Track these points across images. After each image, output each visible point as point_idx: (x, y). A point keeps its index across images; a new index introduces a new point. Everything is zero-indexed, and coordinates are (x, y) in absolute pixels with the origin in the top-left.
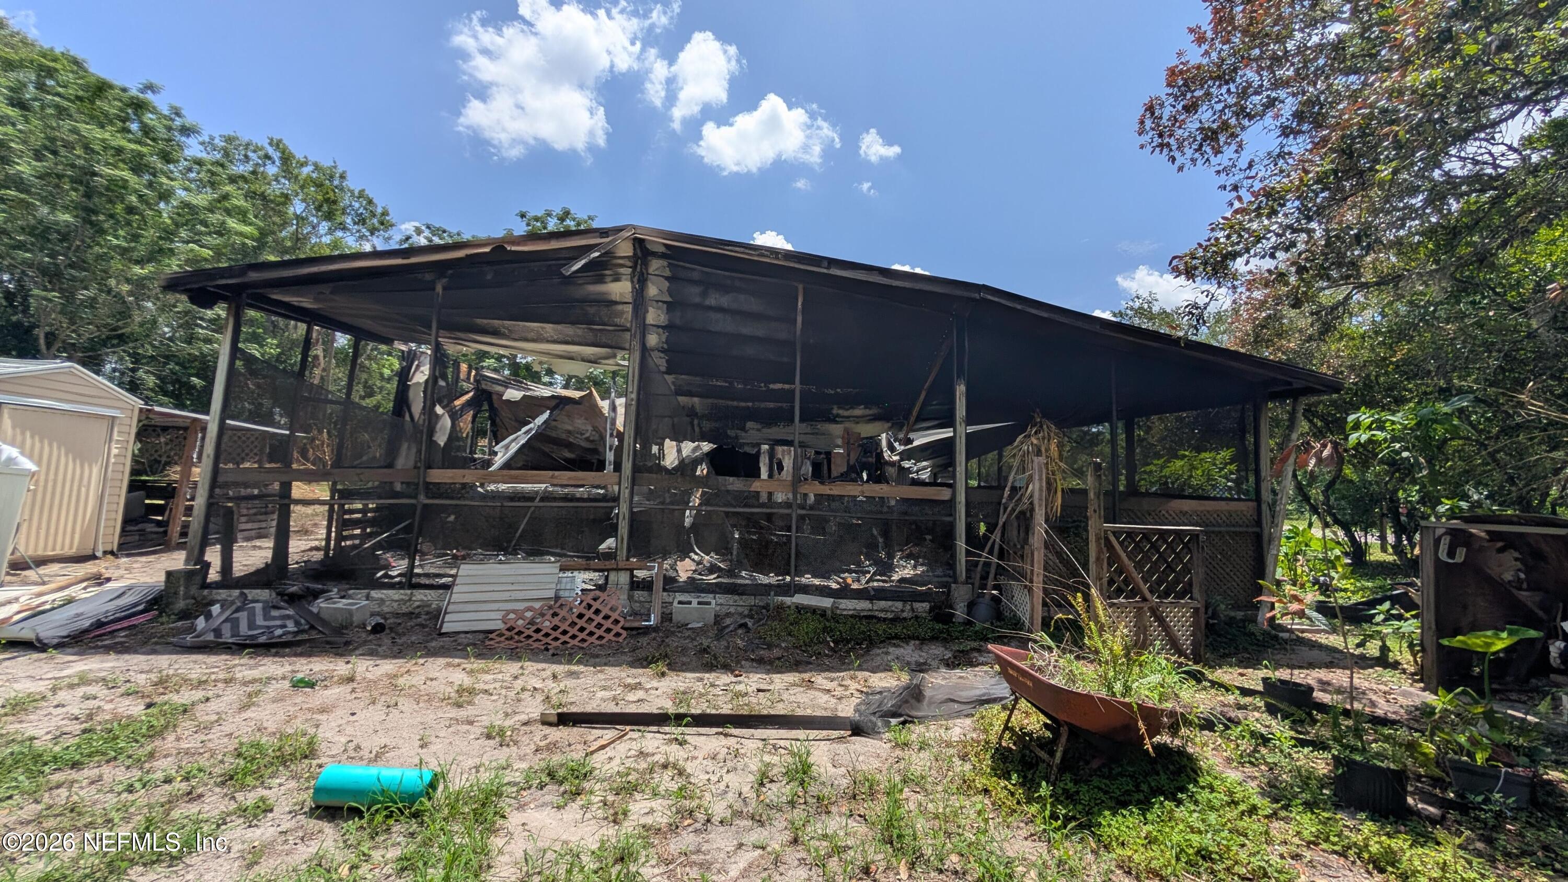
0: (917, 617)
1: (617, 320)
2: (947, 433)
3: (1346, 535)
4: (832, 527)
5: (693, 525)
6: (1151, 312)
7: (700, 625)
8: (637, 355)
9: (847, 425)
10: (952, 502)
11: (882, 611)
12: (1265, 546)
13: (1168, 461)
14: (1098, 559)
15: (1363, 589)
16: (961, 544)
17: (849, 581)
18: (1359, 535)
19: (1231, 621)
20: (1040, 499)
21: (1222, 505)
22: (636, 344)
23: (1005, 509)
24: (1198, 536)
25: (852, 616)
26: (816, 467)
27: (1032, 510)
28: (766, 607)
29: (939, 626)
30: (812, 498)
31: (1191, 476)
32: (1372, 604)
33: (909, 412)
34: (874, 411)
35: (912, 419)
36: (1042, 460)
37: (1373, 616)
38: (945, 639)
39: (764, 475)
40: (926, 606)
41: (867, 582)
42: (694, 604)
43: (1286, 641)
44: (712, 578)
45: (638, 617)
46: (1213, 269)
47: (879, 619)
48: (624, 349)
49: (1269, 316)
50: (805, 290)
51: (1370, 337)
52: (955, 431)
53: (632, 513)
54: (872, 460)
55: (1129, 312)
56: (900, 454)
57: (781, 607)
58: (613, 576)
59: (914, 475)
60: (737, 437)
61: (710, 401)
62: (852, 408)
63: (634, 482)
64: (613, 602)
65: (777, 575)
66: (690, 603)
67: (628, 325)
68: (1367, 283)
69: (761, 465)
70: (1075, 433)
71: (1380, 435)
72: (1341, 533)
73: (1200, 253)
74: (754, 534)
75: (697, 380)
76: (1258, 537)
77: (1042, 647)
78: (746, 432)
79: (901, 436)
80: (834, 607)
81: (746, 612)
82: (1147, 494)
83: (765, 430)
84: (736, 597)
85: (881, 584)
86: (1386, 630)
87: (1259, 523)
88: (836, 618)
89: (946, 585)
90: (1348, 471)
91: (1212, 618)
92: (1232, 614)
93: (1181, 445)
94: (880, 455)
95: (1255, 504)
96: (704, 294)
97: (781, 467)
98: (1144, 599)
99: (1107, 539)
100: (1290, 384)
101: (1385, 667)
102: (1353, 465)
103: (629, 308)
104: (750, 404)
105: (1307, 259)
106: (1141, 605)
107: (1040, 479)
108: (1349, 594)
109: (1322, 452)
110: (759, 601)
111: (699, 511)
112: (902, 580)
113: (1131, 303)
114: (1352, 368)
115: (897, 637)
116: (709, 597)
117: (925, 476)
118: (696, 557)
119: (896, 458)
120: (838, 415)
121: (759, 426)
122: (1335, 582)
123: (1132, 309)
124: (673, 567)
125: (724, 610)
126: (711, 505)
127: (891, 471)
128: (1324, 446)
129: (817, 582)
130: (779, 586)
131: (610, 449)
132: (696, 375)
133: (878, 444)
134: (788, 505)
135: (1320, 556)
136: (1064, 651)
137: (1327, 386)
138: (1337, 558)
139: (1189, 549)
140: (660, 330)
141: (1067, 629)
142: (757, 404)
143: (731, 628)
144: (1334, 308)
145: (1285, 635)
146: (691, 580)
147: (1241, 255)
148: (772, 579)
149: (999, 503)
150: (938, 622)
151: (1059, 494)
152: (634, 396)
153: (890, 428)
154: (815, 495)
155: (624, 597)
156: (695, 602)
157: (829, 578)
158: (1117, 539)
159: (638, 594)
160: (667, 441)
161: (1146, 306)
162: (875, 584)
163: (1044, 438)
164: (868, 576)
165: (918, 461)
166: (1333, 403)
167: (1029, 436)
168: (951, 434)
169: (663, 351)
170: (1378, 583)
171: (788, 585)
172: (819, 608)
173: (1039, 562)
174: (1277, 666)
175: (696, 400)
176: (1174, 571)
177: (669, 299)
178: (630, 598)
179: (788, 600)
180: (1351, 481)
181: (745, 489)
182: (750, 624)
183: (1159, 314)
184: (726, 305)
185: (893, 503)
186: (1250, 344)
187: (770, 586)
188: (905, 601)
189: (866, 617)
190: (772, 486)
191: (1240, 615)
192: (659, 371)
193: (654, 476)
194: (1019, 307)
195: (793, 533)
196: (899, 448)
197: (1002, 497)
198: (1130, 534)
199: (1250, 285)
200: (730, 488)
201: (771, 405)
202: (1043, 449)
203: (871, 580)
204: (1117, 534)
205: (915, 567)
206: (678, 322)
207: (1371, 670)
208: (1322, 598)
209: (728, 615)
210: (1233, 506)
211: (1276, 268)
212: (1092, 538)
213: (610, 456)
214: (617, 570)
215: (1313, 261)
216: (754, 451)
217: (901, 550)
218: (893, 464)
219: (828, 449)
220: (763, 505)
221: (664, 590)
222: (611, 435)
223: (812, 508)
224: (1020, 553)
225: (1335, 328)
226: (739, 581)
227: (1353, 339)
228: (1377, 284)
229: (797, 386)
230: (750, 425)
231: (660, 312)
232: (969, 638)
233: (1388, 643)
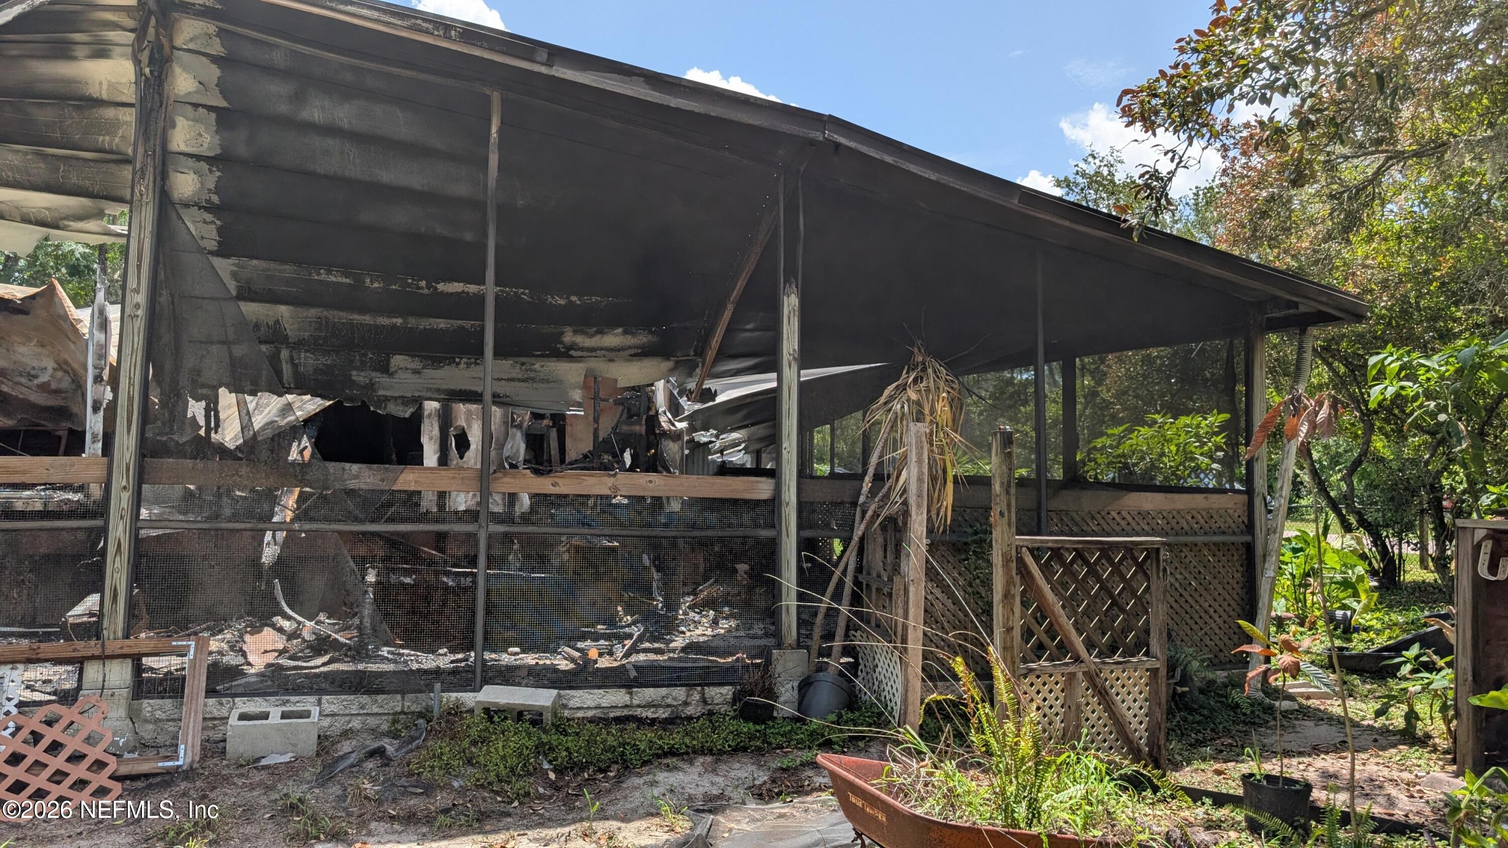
0: (711, 713)
1: (104, 140)
2: (766, 382)
3: (1375, 543)
4: (562, 555)
5: (280, 561)
6: (1112, 182)
7: (286, 758)
8: (148, 215)
9: (593, 364)
10: (774, 504)
11: (649, 705)
12: (1258, 560)
13: (1130, 431)
14: (1007, 595)
15: (1391, 626)
16: (789, 579)
17: (593, 654)
18: (1391, 542)
19: (1209, 688)
20: (919, 496)
21: (1198, 500)
22: (146, 191)
23: (864, 513)
24: (1158, 550)
25: (591, 721)
26: (535, 442)
27: (906, 514)
28: (425, 714)
29: (747, 727)
30: (525, 501)
31: (1163, 454)
32: (1399, 648)
33: (705, 341)
34: (643, 339)
35: (711, 354)
36: (923, 428)
37: (1398, 666)
38: (759, 749)
39: (431, 457)
40: (725, 692)
41: (627, 655)
42: (275, 717)
43: (1285, 714)
44: (319, 664)
45: (151, 753)
46: (1182, 116)
47: (640, 722)
48: (121, 200)
49: (1271, 198)
50: (503, 101)
51: (1407, 236)
52: (780, 380)
53: (137, 542)
54: (640, 429)
55: (1080, 180)
56: (691, 418)
57: (456, 712)
58: (93, 672)
59: (716, 457)
60: (371, 386)
61: (313, 312)
62: (601, 332)
63: (141, 478)
64: (90, 724)
65: (452, 651)
66: (265, 716)
67: (130, 151)
68: (1403, 152)
69: (424, 440)
70: (989, 382)
71: (1411, 388)
72: (1367, 540)
73: (1163, 87)
74: (407, 572)
75: (288, 270)
76: (1249, 548)
77: (908, 752)
78: (391, 375)
79: (692, 385)
80: (559, 705)
81: (385, 727)
82: (1099, 484)
83: (429, 373)
84: (365, 699)
85: (652, 656)
86: (1414, 687)
87: (1250, 527)
88: (561, 726)
89: (765, 653)
90: (1379, 444)
91: (1181, 683)
92: (1210, 676)
93: (1150, 401)
94: (653, 421)
95: (1245, 497)
96: (298, 98)
97: (463, 444)
98: (1077, 659)
99: (1020, 561)
100: (1296, 305)
101: (1411, 745)
102: (1387, 436)
103: (129, 116)
104: (399, 321)
105: (1312, 109)
106: (1071, 669)
107: (920, 461)
108: (1372, 635)
109: (1316, 414)
110: (411, 703)
111: (292, 536)
112: (692, 647)
113: (1082, 165)
114: (1385, 284)
115: (672, 752)
116: (308, 703)
117: (737, 457)
118: (286, 624)
119: (682, 425)
120: (573, 346)
121: (416, 364)
122: (1355, 617)
123: (1084, 175)
124: (237, 648)
125: (339, 725)
126: (312, 520)
127: (671, 449)
128: (1320, 404)
129: (530, 659)
130: (454, 672)
131: (96, 409)
132: (284, 262)
133: (650, 401)
134: (472, 515)
135: (1338, 577)
136: (942, 756)
137: (1347, 312)
138: (1360, 579)
139: (1145, 574)
140: (204, 166)
141: (947, 718)
142: (412, 322)
143: (353, 759)
144: (1360, 189)
145: (1286, 705)
146: (274, 670)
147: (1221, 96)
148: (444, 660)
149: (854, 504)
150: (746, 720)
151: (950, 486)
152: (141, 298)
153: (672, 371)
154: (533, 496)
155: (117, 713)
156: (275, 713)
157: (555, 651)
158: (1037, 559)
159: (148, 706)
160: (223, 391)
161: (1105, 172)
162: (642, 657)
163: (928, 390)
164: (628, 643)
165: (722, 431)
166: (1360, 336)
167: (903, 388)
168: (774, 384)
169: (209, 208)
170: (1411, 615)
171: (470, 670)
172: (530, 709)
173: (917, 605)
174: (1266, 753)
175: (284, 310)
176: (1123, 611)
177: (223, 104)
178: (133, 716)
179: (469, 698)
180: (1382, 460)
181: (384, 486)
182: (390, 750)
183: (1125, 185)
184: (345, 124)
185: (675, 506)
186: (1245, 240)
187: (437, 672)
188: (690, 686)
189: (618, 720)
190: (444, 480)
191: (1221, 676)
192: (201, 250)
193: (189, 463)
194: (889, 159)
195: (481, 569)
196: (689, 406)
197: (859, 494)
198: (1057, 553)
199: (1250, 146)
200: (352, 484)
201: (442, 324)
202: (927, 411)
203: (633, 650)
204: (1036, 552)
205: (715, 623)
206: (242, 150)
207: (1393, 751)
208: (1338, 643)
209: (346, 734)
210: (1217, 501)
211: (1271, 119)
212: (997, 558)
213: (94, 423)
214: (104, 658)
215: (1320, 111)
216: (407, 413)
217: (694, 593)
218: (676, 436)
219: (556, 409)
220: (424, 517)
221: (211, 692)
222: (98, 379)
223: (526, 519)
224: (886, 590)
225: (1362, 223)
226: (373, 667)
227: (1385, 239)
228: (1417, 154)
229: (490, 289)
230: (398, 361)
231: (201, 128)
232: (800, 745)
233: (1418, 708)
